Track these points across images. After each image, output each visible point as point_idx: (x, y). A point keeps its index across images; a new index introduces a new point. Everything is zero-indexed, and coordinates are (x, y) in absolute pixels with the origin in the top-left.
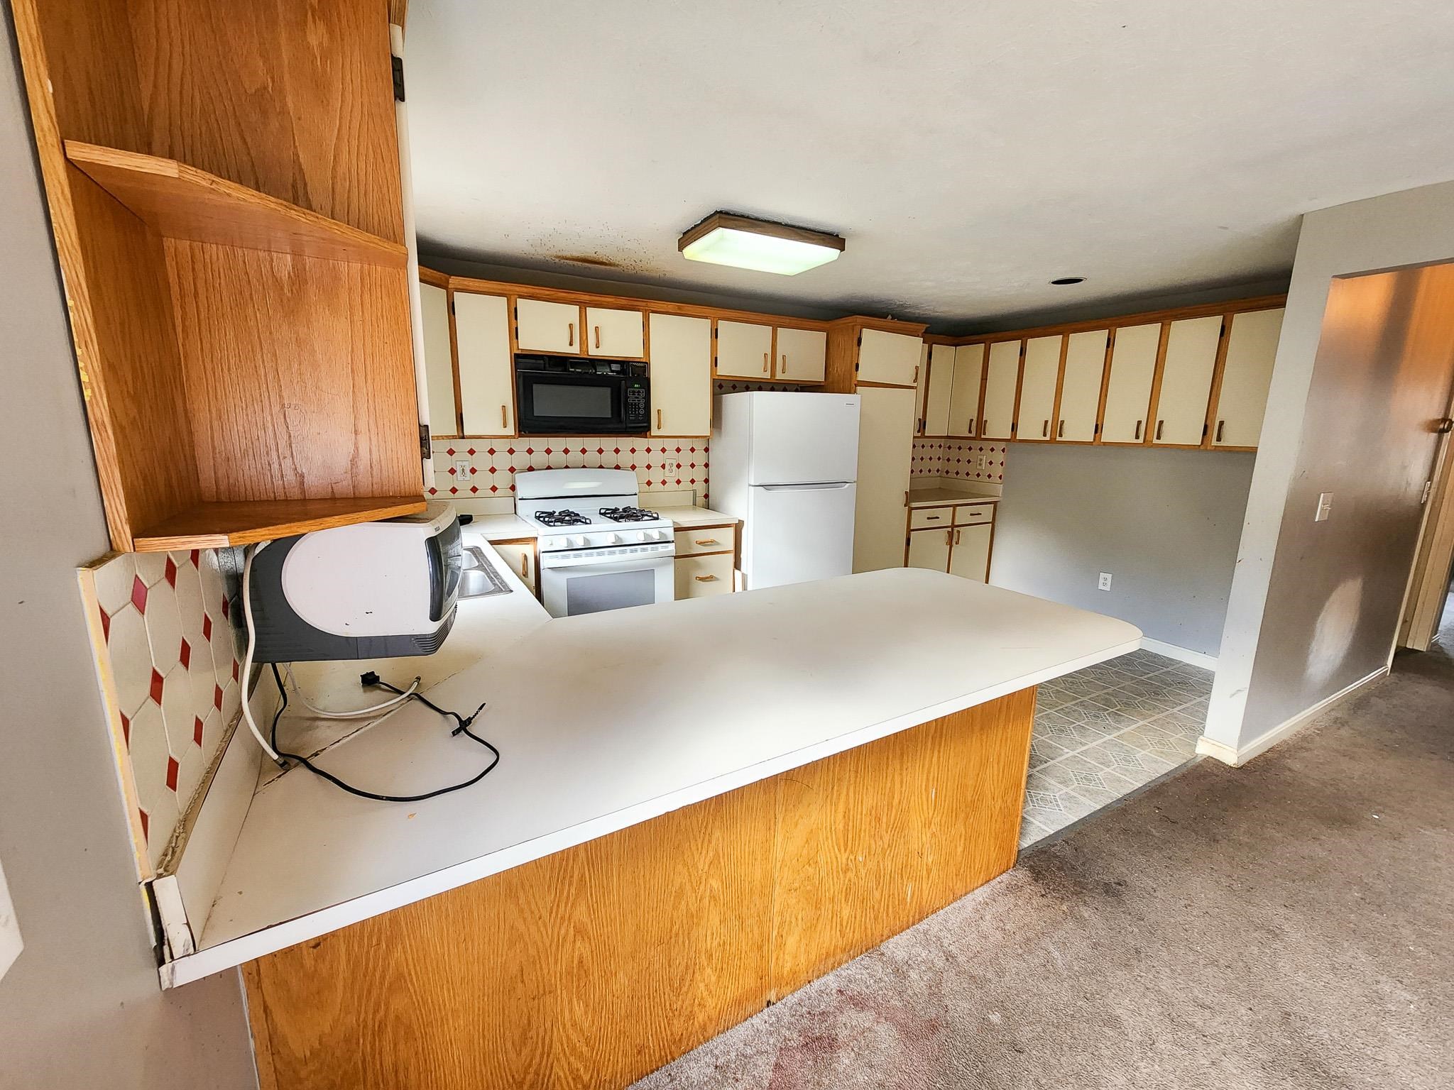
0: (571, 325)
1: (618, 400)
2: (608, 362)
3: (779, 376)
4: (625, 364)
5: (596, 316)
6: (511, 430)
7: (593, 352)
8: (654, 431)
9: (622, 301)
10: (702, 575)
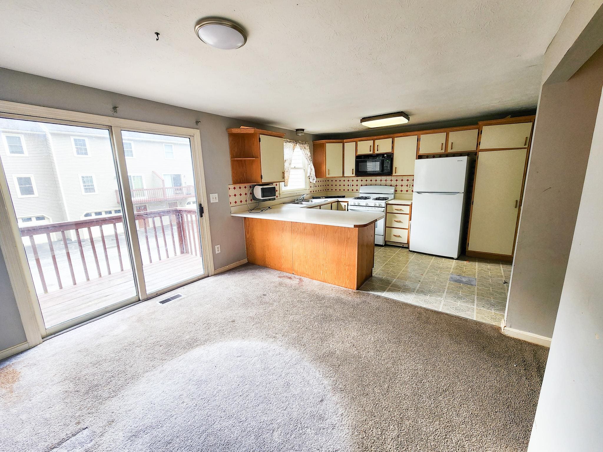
0: (371, 146)
2: (383, 154)
3: (449, 151)
5: (377, 142)
6: (354, 175)
7: (376, 152)
8: (394, 174)
9: (386, 136)
10: (396, 220)
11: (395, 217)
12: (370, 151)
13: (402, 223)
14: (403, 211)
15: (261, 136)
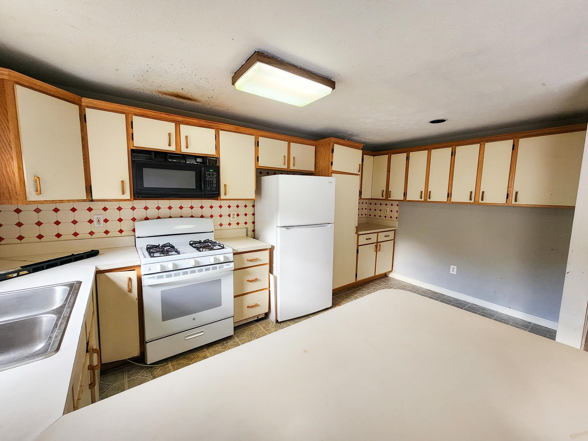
0: (169, 134)
1: (200, 179)
2: (195, 157)
3: (292, 168)
4: (204, 158)
5: (185, 129)
6: (127, 196)
7: (184, 150)
8: (223, 196)
9: (203, 122)
10: (250, 279)
11: (248, 274)
12: (170, 145)
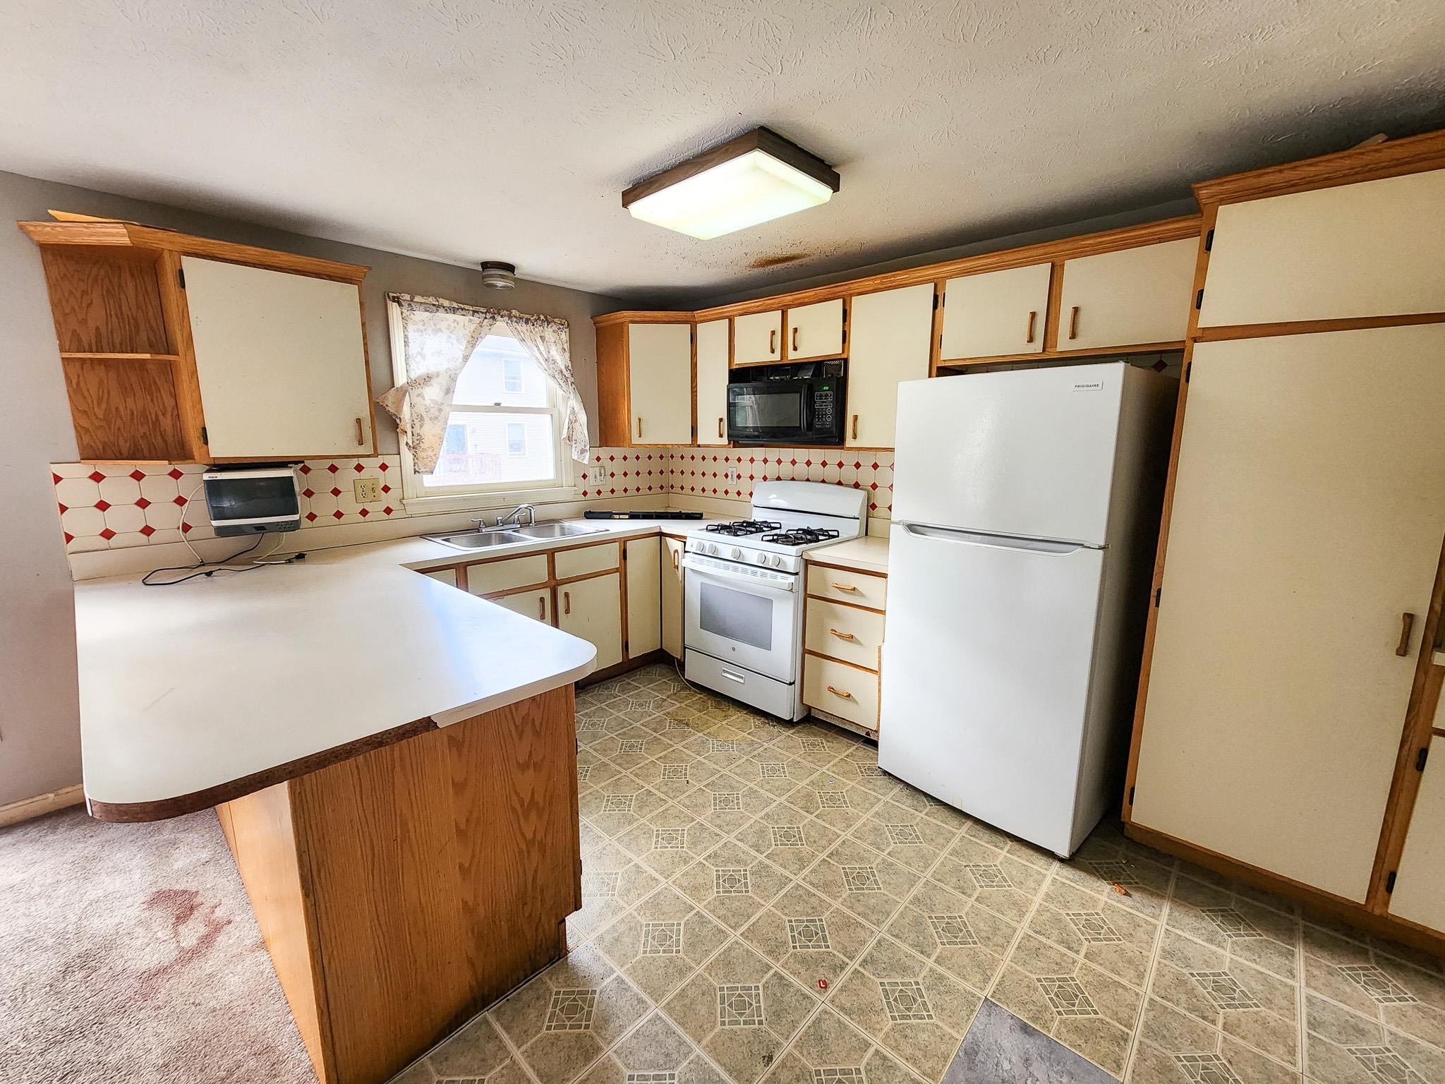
0: (773, 332)
2: (808, 364)
3: (1063, 346)
4: (818, 365)
6: (725, 441)
7: (792, 356)
8: (849, 442)
9: (824, 291)
10: (840, 630)
11: (835, 616)
12: (773, 351)
13: (858, 643)
14: (862, 595)
15: (189, 264)
